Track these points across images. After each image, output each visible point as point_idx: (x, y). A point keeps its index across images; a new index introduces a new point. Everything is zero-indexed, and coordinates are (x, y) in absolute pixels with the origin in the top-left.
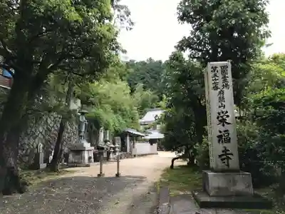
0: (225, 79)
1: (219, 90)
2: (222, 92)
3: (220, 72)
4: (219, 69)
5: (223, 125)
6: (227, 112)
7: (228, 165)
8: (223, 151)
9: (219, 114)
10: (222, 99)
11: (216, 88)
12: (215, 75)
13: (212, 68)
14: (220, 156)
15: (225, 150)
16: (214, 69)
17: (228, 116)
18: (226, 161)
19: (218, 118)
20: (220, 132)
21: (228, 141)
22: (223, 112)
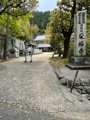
0: (83, 19)
1: (81, 24)
2: (82, 25)
3: (82, 15)
4: (81, 14)
5: (81, 39)
6: (83, 34)
7: (82, 54)
8: (80, 49)
9: (80, 34)
10: (82, 28)
11: (79, 23)
12: (80, 17)
13: (79, 14)
14: (79, 51)
15: (81, 49)
16: (80, 14)
17: (83, 35)
18: (81, 53)
19: (79, 36)
20: (80, 42)
21: (83, 45)
22: (81, 34)
